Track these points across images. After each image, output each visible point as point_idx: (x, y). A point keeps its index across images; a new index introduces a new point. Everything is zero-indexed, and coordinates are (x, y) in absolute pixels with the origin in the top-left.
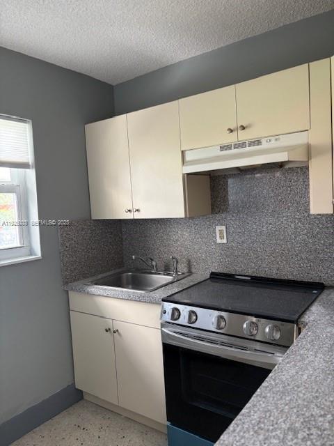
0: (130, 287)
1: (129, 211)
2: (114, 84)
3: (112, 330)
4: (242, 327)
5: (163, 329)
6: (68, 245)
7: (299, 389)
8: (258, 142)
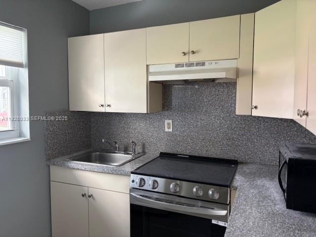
0: (98, 162)
1: (102, 106)
2: (90, 10)
3: (87, 195)
4: (192, 190)
5: (131, 193)
6: (51, 129)
7: (251, 233)
8: (203, 64)
